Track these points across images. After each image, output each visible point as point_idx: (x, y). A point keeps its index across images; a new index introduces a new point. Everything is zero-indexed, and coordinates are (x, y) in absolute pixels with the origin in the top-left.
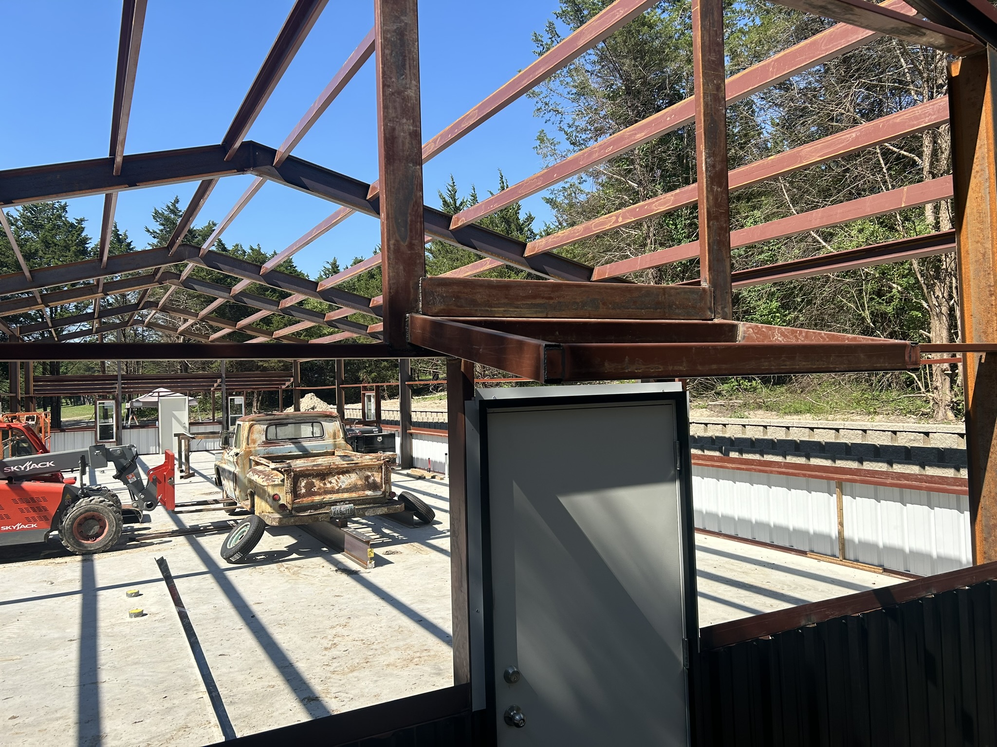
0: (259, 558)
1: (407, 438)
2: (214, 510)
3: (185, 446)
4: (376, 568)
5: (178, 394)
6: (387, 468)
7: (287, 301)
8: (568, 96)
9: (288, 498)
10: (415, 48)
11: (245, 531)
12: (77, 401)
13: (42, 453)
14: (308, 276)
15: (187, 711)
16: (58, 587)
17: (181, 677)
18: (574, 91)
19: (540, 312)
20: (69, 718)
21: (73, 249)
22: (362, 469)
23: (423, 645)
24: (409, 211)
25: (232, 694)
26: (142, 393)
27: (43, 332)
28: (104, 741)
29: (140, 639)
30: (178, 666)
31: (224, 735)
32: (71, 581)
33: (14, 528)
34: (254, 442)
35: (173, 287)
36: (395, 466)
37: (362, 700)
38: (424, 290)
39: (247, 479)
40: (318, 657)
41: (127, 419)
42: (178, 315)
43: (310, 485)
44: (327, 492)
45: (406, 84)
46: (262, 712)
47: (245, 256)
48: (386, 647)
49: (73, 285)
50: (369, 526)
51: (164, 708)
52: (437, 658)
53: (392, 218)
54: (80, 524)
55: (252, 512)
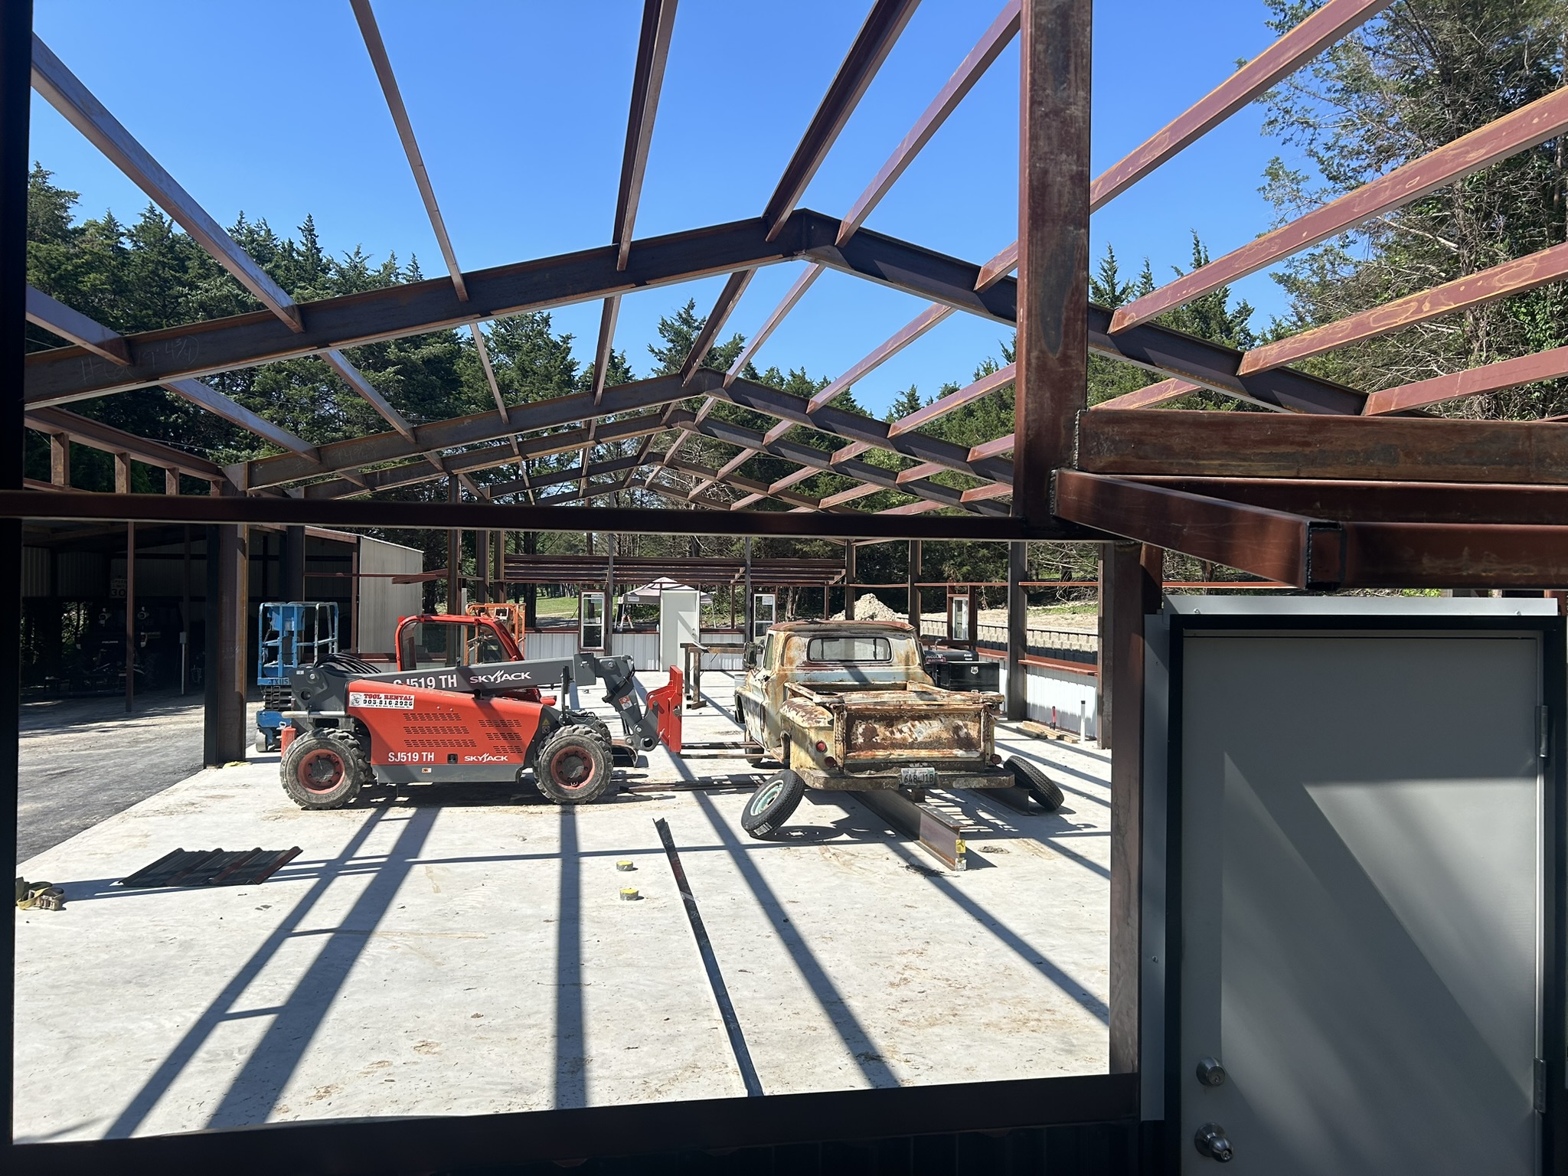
0: (794, 834)
1: (1018, 671)
2: (733, 757)
3: (695, 662)
4: (969, 871)
5: (686, 587)
6: (988, 717)
7: (842, 453)
8: (1328, 96)
9: (838, 750)
10: (1085, 37)
11: (775, 792)
12: (555, 592)
13: (516, 660)
14: (871, 414)
15: (696, 1043)
16: (531, 845)
17: (688, 994)
18: (1340, 85)
19: (1285, 468)
20: (545, 1028)
21: (556, 378)
22: (950, 714)
23: (1044, 1002)
24: (1065, 303)
25: (757, 1031)
26: (639, 584)
27: (517, 494)
28: (588, 1066)
29: (634, 931)
30: (684, 978)
31: (747, 1088)
32: (547, 839)
33: (480, 759)
34: (791, 661)
35: (686, 432)
36: (998, 714)
37: (947, 1071)
38: (1082, 429)
39: (780, 715)
40: (880, 995)
41: (619, 619)
42: (689, 473)
43: (870, 733)
44: (895, 745)
45: (1069, 97)
46: (799, 1064)
47: (782, 385)
48: (984, 996)
49: (555, 430)
50: (957, 804)
51: (666, 1034)
52: (1067, 1025)
53: (1036, 315)
54: (560, 762)
55: (787, 766)
